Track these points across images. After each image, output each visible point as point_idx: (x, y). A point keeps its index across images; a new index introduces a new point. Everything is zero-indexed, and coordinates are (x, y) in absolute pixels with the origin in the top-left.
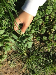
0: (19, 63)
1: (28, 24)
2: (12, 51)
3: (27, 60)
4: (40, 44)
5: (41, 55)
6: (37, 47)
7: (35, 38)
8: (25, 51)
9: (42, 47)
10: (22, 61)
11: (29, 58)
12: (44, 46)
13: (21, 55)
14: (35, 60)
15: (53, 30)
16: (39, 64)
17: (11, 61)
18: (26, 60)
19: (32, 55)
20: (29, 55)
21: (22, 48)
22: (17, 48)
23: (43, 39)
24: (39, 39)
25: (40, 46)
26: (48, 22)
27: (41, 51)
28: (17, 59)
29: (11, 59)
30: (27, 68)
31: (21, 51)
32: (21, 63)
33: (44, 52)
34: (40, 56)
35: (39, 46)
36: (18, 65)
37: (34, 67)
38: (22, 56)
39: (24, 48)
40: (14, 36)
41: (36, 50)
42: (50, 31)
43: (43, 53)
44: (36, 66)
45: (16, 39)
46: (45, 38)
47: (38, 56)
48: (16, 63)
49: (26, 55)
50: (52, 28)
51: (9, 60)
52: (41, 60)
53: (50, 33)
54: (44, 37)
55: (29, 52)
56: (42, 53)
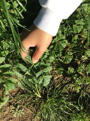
0: (29, 110)
1: (44, 49)
2: (16, 90)
3: (42, 106)
4: (64, 79)
5: (65, 97)
6: (58, 85)
7: (54, 69)
8: (38, 90)
9: (66, 84)
10: (34, 106)
11: (45, 102)
12: (70, 82)
13: (32, 96)
14: (55, 106)
15: (84, 58)
16: (62, 112)
17: (16, 106)
18: (40, 105)
19: (50, 96)
20: (44, 97)
21: (34, 85)
22: (26, 85)
23: (68, 71)
24: (62, 71)
25: (64, 82)
26: (76, 44)
27: (65, 90)
28: (26, 102)
29: (16, 102)
30: (41, 117)
31: (32, 91)
32: (31, 110)
33: (70, 92)
34: (63, 99)
35: (62, 82)
36: (27, 112)
37: (53, 116)
38: (34, 98)
39: (36, 85)
40: (22, 67)
41: (57, 89)
42: (79, 58)
43: (67, 94)
44: (56, 115)
45: (24, 70)
46: (71, 70)
47: (59, 98)
48: (23, 110)
49: (40, 97)
50: (83, 55)
51: (11, 105)
52: (65, 105)
53: (79, 63)
54: (69, 68)
55: (45, 92)
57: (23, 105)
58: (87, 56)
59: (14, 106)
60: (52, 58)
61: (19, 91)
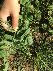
0: (27, 67)
2: (13, 56)
3: (35, 60)
4: (42, 35)
5: (49, 48)
6: (40, 41)
8: (28, 50)
10: (30, 63)
11: (36, 57)
12: (48, 36)
13: (26, 56)
14: (44, 57)
15: (50, 13)
16: (51, 60)
17: (17, 68)
21: (23, 48)
22: (18, 50)
23: (43, 27)
24: (38, 29)
25: (44, 38)
26: (40, 5)
27: (46, 43)
28: (23, 62)
29: (16, 65)
30: (38, 69)
31: (24, 53)
32: (29, 67)
33: (51, 43)
34: (48, 50)
35: (42, 38)
37: (46, 65)
39: (25, 47)
40: (8, 36)
41: (40, 44)
43: (50, 45)
44: (48, 63)
45: (11, 39)
46: (44, 26)
47: (45, 50)
48: (23, 68)
49: (31, 54)
51: (14, 68)
52: (51, 53)
53: (48, 18)
55: (33, 50)
56: (48, 45)
57: (22, 65)
58: (51, 10)
59: (16, 68)
60: (27, 22)
61: (15, 56)
